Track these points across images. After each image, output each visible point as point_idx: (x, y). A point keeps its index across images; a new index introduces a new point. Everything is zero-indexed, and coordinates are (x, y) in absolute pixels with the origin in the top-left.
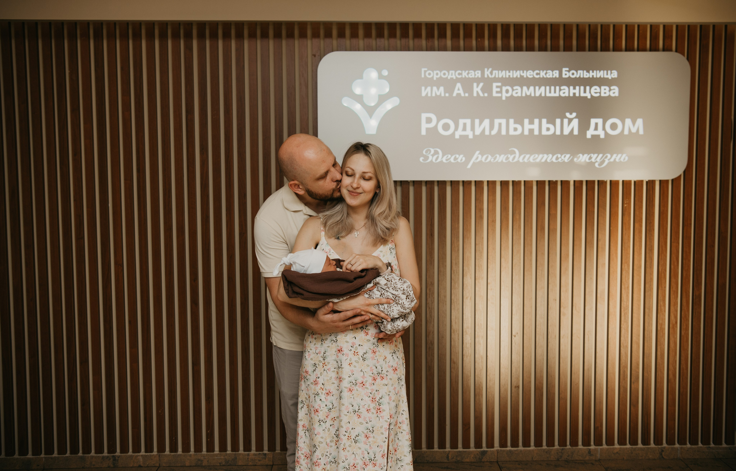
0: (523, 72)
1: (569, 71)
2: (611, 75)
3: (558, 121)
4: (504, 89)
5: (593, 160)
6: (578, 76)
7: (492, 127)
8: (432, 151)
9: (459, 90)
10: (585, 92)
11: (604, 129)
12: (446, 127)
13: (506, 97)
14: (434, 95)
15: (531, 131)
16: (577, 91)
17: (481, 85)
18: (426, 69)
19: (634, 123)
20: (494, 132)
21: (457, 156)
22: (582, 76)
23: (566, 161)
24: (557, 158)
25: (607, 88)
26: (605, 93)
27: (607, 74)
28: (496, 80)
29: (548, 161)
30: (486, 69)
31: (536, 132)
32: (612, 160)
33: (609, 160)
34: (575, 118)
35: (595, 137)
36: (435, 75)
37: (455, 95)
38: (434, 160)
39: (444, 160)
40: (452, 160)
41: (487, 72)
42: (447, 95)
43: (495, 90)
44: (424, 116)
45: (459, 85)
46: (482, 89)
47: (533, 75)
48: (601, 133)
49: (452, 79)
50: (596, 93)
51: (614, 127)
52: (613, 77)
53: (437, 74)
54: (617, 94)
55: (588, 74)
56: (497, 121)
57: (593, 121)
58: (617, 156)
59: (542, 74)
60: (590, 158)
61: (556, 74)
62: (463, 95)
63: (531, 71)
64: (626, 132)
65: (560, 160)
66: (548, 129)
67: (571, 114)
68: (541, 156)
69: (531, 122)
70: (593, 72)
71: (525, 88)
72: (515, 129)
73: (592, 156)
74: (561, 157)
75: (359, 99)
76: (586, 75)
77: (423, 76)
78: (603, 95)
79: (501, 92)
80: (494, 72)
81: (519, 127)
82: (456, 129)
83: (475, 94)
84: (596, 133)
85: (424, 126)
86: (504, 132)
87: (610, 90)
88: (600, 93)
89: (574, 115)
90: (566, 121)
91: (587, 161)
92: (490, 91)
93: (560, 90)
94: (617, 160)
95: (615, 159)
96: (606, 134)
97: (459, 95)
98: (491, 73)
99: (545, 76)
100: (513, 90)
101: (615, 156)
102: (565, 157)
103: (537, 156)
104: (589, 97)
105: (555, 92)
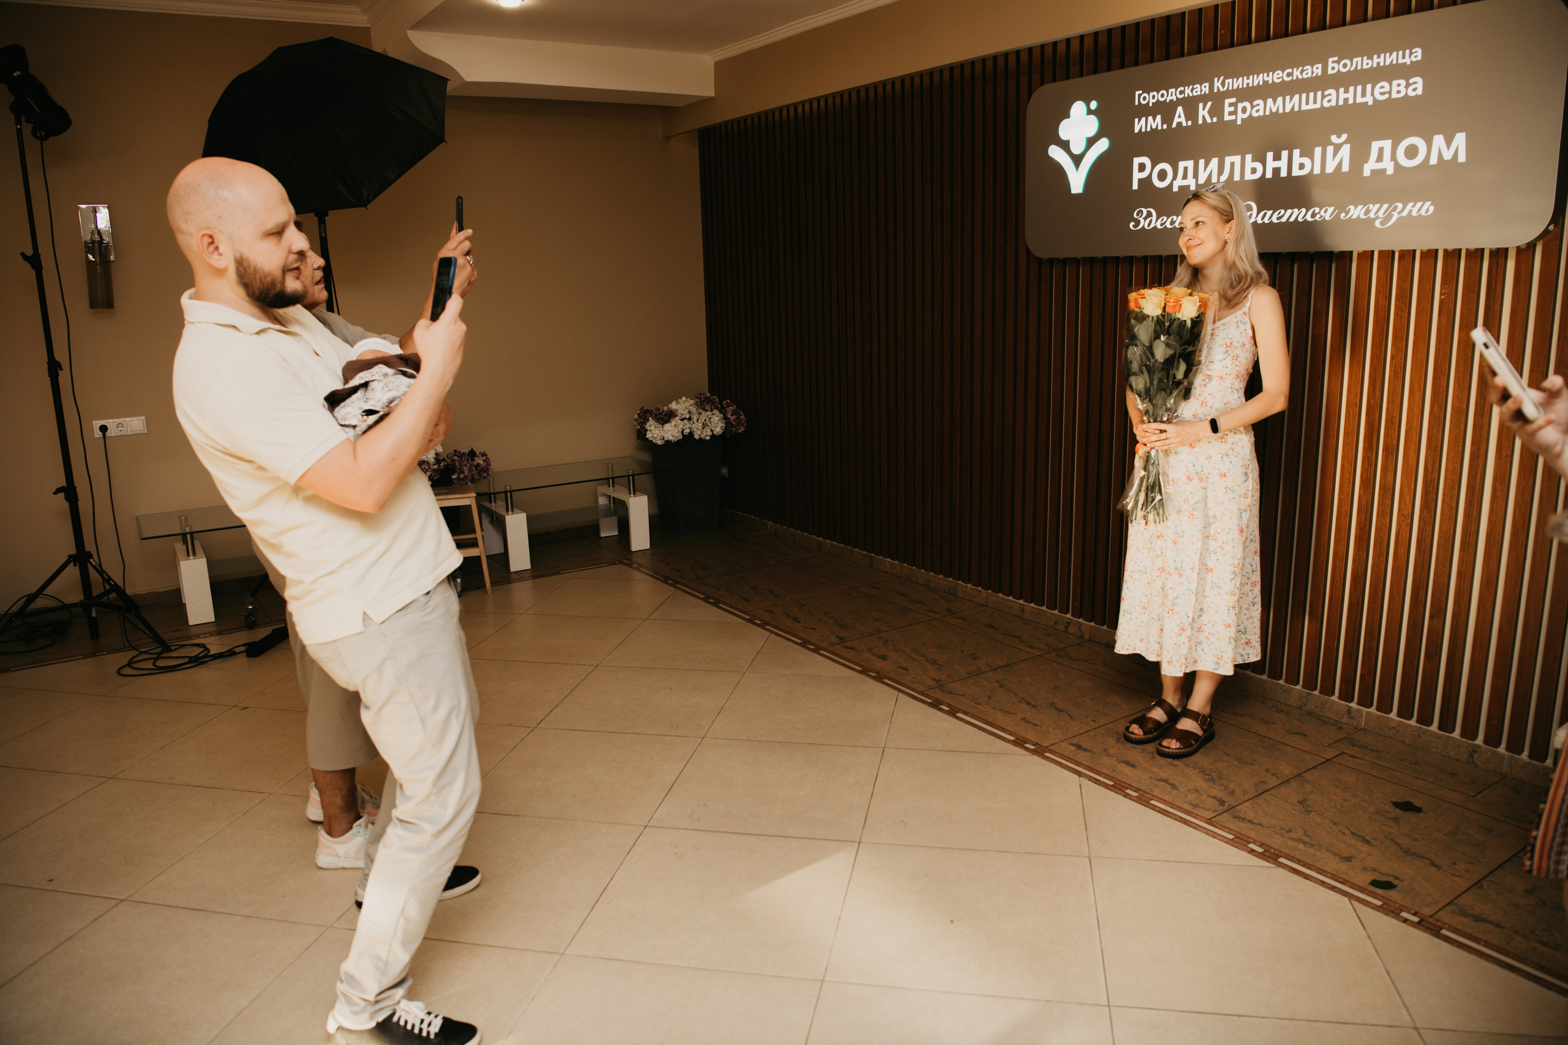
0: (1268, 76)
1: (1338, 62)
2: (1410, 57)
3: (1318, 151)
4: (1240, 106)
5: (1372, 215)
6: (1352, 69)
7: (1221, 171)
8: (1145, 211)
9: (1180, 117)
10: (1364, 95)
11: (1393, 158)
12: (1162, 175)
13: (1242, 119)
14: (1149, 129)
15: (1276, 171)
16: (1350, 96)
17: (1209, 104)
18: (1140, 92)
19: (1449, 143)
20: (1224, 177)
21: (1175, 218)
22: (1359, 68)
23: (1327, 218)
24: (1313, 215)
25: (1403, 82)
26: (1399, 92)
27: (1404, 57)
28: (1229, 94)
29: (1300, 219)
30: (1216, 79)
31: (1284, 173)
32: (1405, 214)
33: (1399, 213)
34: (1345, 142)
35: (1378, 173)
36: (1150, 98)
37: (1174, 126)
38: (1146, 227)
39: (1159, 227)
40: (1168, 225)
41: (1217, 84)
42: (1165, 127)
43: (1228, 109)
44: (1137, 161)
45: (1180, 110)
46: (1208, 112)
47: (1282, 77)
48: (1388, 166)
49: (1171, 101)
50: (1382, 94)
51: (1412, 152)
52: (1414, 59)
53: (1154, 97)
54: (1419, 92)
55: (1370, 62)
56: (1228, 160)
57: (1375, 145)
58: (1413, 206)
59: (1297, 73)
60: (1367, 212)
61: (1318, 70)
62: (1184, 124)
63: (1279, 72)
64: (1433, 161)
65: (1317, 218)
66: (1302, 166)
67: (1339, 137)
68: (1289, 212)
69: (1277, 158)
70: (1379, 57)
71: (1270, 101)
72: (1254, 171)
73: (1370, 209)
74: (1319, 213)
75: (1065, 145)
76: (1367, 64)
77: (1137, 103)
78: (1394, 95)
79: (1234, 113)
80: (1227, 81)
81: (1258, 166)
82: (1175, 177)
83: (1200, 122)
84: (1379, 166)
85: (1137, 176)
86: (1237, 178)
87: (1407, 87)
88: (1390, 92)
89: (1344, 137)
90: (1330, 149)
91: (1362, 216)
92: (1220, 115)
93: (1323, 97)
94: (1414, 214)
95: (1411, 211)
96: (1397, 166)
97: (1179, 124)
98: (1223, 84)
99: (1300, 77)
100: (1252, 107)
101: (1410, 205)
102: (1326, 211)
103: (1283, 211)
104: (1370, 103)
105: (1315, 102)
